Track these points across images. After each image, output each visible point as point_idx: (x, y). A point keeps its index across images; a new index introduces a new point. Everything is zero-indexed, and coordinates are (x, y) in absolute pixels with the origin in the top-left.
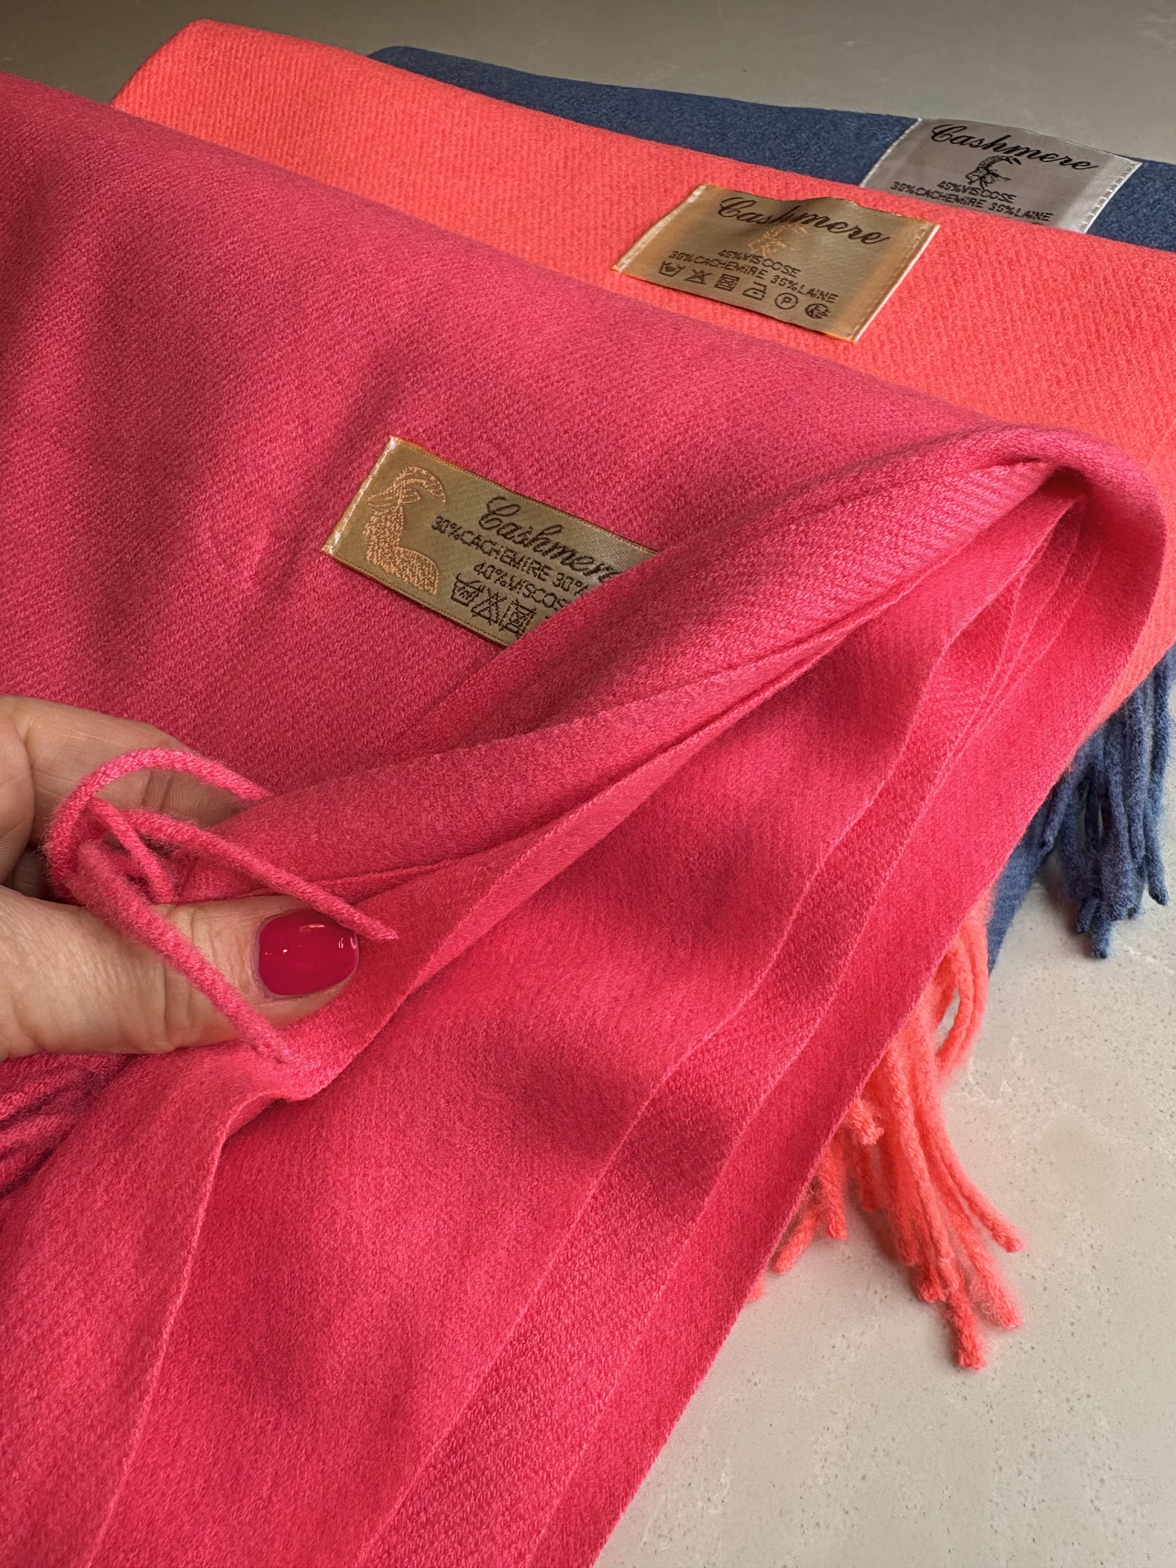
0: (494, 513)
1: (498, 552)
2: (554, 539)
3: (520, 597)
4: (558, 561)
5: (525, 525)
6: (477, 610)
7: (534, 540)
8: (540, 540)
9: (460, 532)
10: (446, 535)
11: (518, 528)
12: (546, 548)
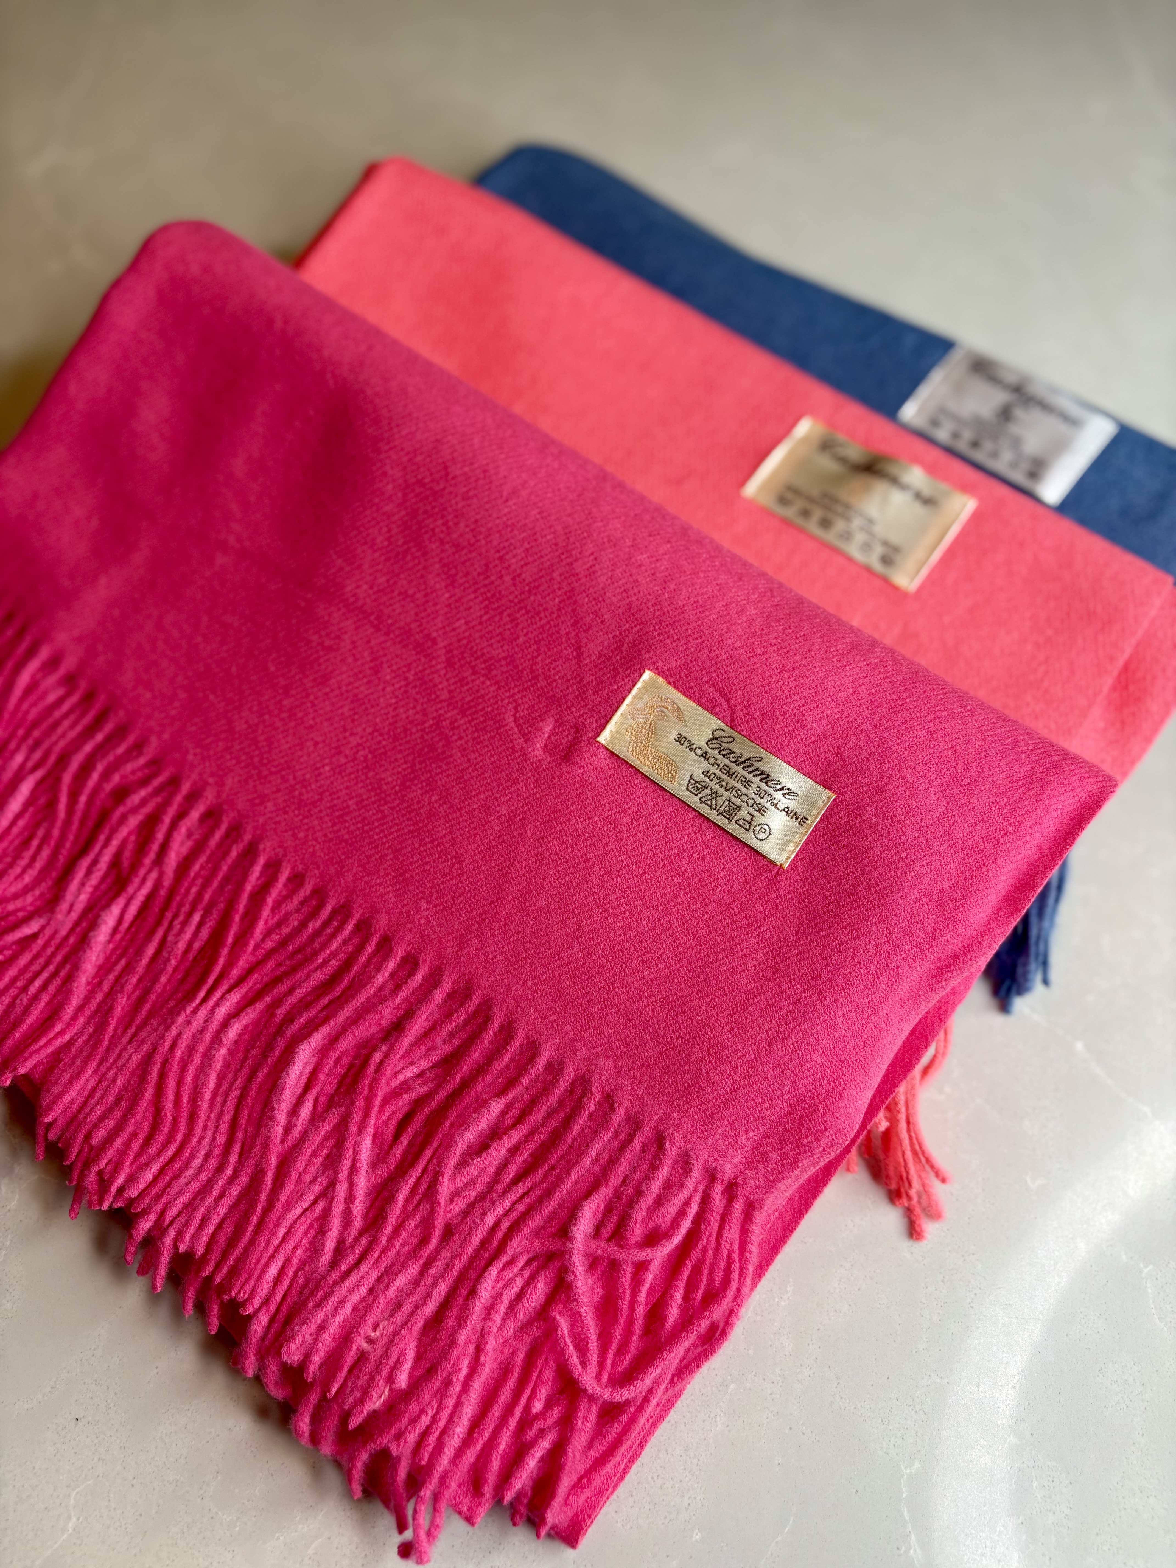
0: (717, 739)
1: (719, 765)
2: (757, 765)
3: (732, 796)
4: (758, 779)
5: (738, 752)
6: (703, 799)
7: (744, 762)
8: (746, 763)
9: (694, 747)
10: (684, 747)
11: (733, 752)
12: (751, 769)
